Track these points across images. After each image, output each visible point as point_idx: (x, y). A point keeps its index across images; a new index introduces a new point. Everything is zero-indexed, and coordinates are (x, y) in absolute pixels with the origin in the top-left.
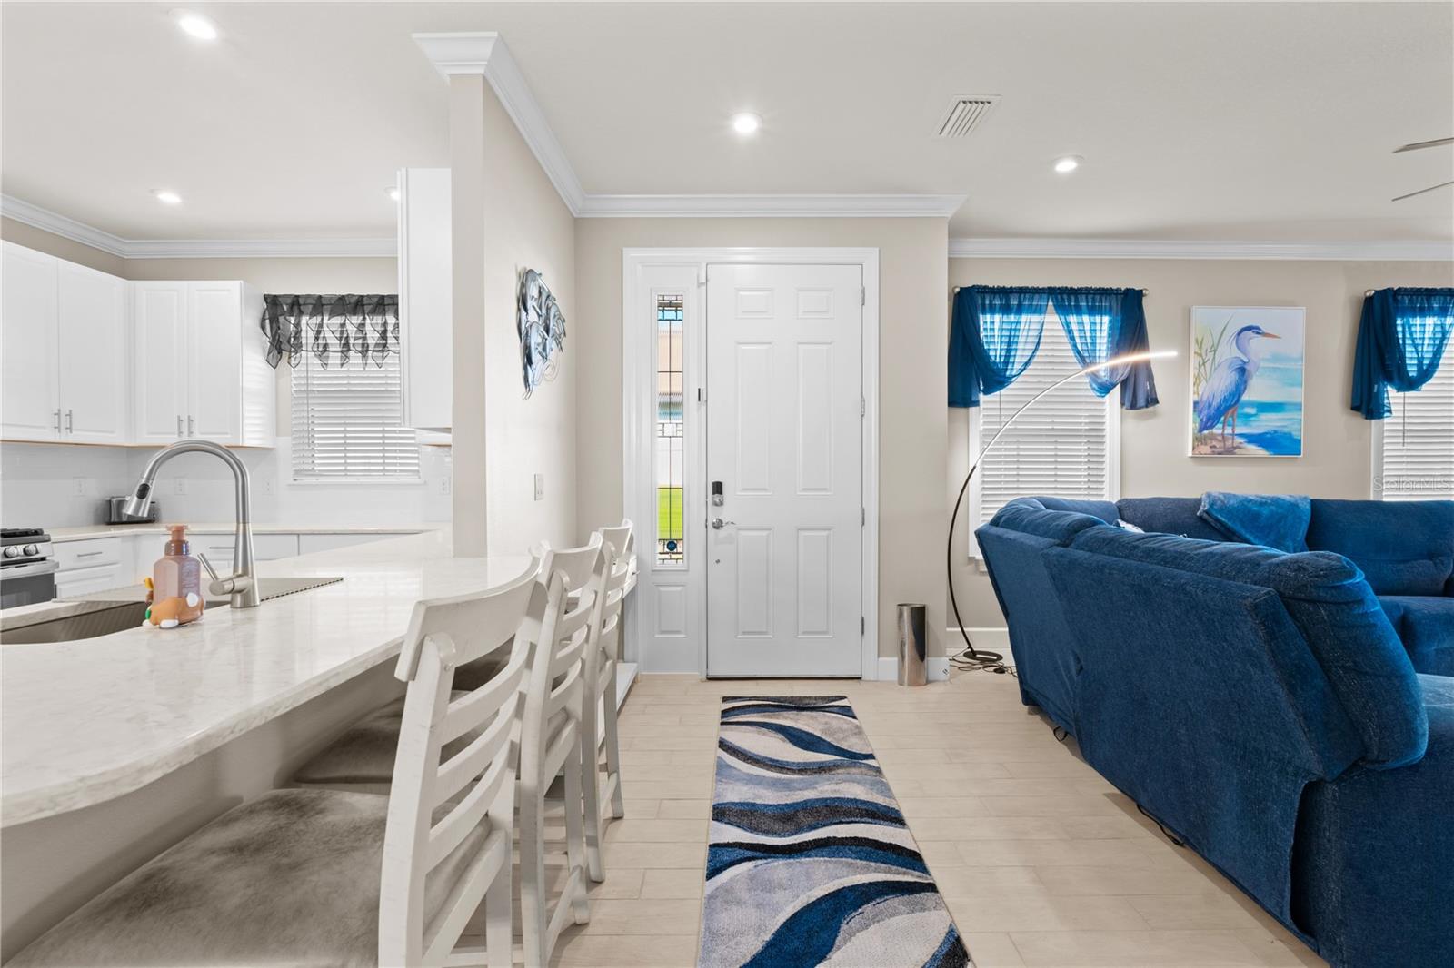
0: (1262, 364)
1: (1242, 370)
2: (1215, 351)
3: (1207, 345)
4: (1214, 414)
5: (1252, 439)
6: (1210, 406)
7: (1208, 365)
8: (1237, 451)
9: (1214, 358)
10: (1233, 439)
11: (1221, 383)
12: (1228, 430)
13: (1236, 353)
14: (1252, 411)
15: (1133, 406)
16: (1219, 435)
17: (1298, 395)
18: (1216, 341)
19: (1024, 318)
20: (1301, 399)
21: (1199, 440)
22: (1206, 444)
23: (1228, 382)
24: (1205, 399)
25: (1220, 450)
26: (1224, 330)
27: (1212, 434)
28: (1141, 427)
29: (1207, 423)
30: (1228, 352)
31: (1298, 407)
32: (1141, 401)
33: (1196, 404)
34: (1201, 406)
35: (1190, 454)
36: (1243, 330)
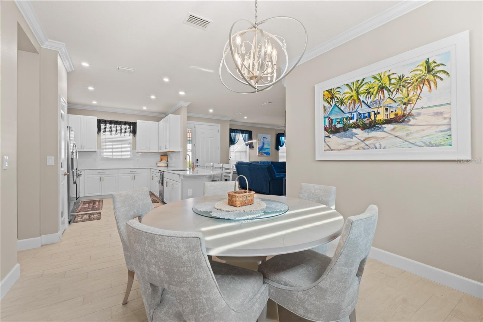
0: (266, 142)
1: (264, 143)
3: (259, 139)
4: (261, 149)
5: (265, 153)
10: (262, 153)
11: (261, 145)
13: (263, 141)
14: (265, 149)
15: (251, 148)
19: (237, 134)
20: (270, 148)
21: (259, 153)
24: (259, 147)
28: (251, 151)
29: (259, 151)
30: (262, 141)
31: (270, 149)
32: (252, 147)
35: (257, 155)
36: (264, 137)
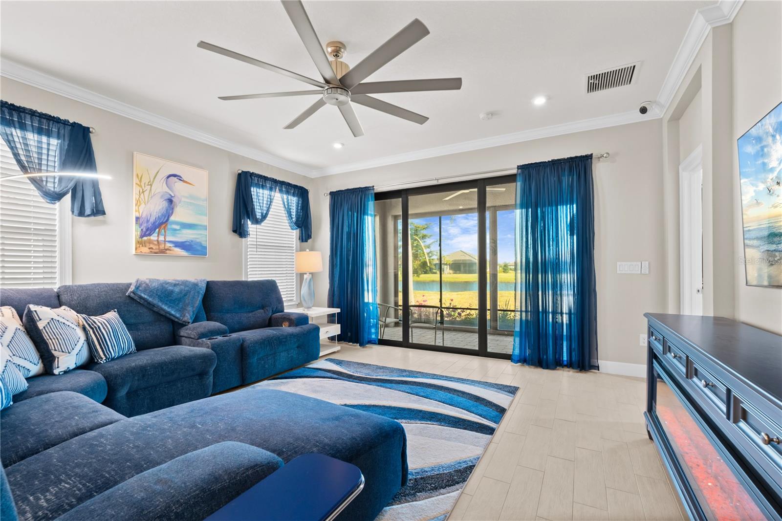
0: (183, 199)
2: (151, 185)
3: (145, 180)
4: (151, 227)
5: (178, 245)
6: (148, 221)
7: (146, 193)
8: (168, 252)
9: (151, 190)
10: (165, 243)
12: (161, 238)
13: (166, 189)
14: (177, 227)
15: (81, 213)
16: (155, 241)
17: (204, 220)
18: (152, 180)
20: (206, 223)
21: (140, 243)
22: (146, 246)
23: (160, 207)
24: (144, 216)
25: (156, 251)
26: (158, 172)
27: (150, 239)
29: (145, 233)
30: (159, 188)
32: (88, 211)
33: (137, 219)
34: (141, 221)
35: (134, 252)
36: (170, 176)
